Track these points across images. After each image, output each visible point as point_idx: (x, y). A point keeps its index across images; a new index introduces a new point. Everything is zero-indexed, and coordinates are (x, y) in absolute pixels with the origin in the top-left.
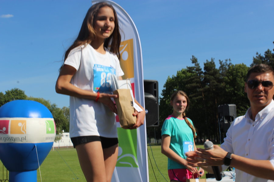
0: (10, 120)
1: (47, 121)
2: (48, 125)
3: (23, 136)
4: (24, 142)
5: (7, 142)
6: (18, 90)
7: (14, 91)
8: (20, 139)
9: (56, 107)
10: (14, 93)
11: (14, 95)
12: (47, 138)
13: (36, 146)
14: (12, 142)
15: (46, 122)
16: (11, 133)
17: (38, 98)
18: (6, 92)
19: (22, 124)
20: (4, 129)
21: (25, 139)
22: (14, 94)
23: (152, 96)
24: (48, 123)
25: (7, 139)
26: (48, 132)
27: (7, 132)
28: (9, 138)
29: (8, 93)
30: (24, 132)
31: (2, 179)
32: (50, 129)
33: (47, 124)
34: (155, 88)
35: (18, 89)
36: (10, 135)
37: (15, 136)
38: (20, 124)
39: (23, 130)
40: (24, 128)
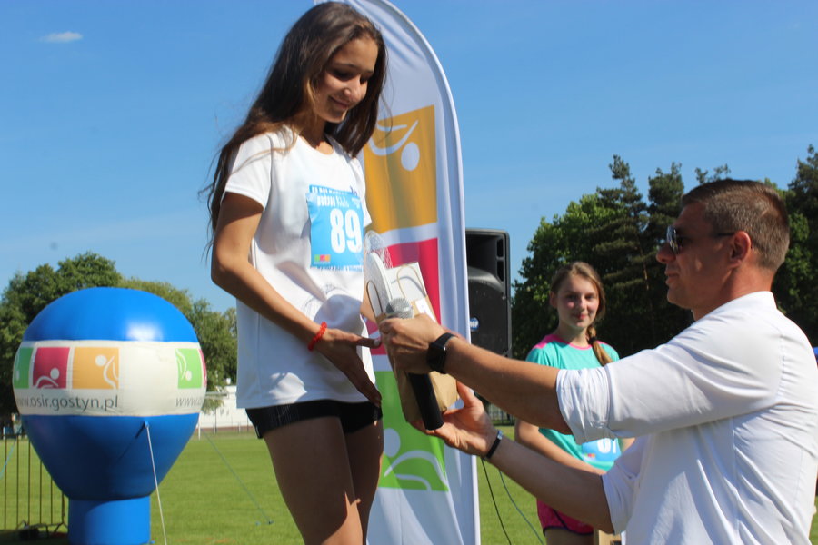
0: (73, 346)
1: (181, 350)
2: (183, 364)
3: (111, 394)
4: (113, 412)
5: (63, 411)
6: (97, 258)
7: (86, 261)
8: (102, 403)
9: (208, 309)
10: (84, 266)
11: (83, 272)
12: (179, 403)
13: (146, 424)
14: (79, 411)
15: (177, 355)
16: (75, 385)
17: (155, 283)
18: (60, 264)
19: (108, 359)
20: (55, 373)
21: (115, 403)
22: (83, 269)
23: (490, 279)
24: (183, 357)
25: (64, 403)
26: (183, 384)
27: (61, 382)
28: (68, 402)
29: (65, 267)
30: (113, 384)
31: (49, 523)
32: (189, 376)
33: (181, 359)
34: (500, 254)
35: (95, 255)
36: (71, 390)
37: (85, 394)
38: (100, 361)
39: (110, 376)
40: (113, 373)
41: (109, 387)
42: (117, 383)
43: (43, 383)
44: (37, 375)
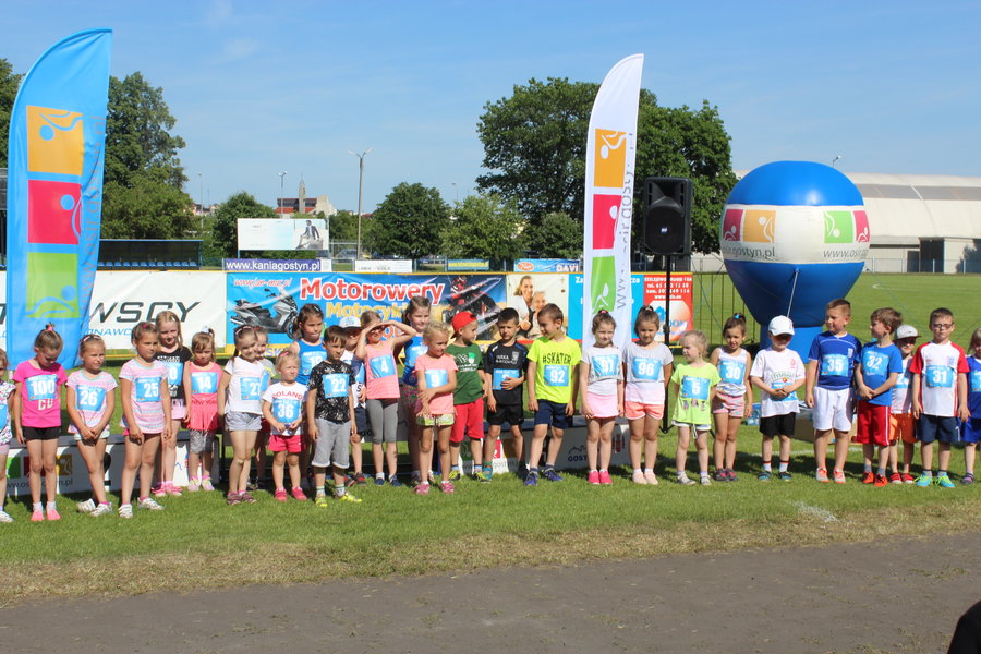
0: (746, 209)
1: (829, 212)
2: (831, 222)
3: (768, 246)
4: (771, 260)
5: (740, 258)
8: (763, 253)
12: (827, 254)
13: (796, 270)
14: (749, 259)
15: (827, 216)
16: (745, 240)
19: (767, 221)
20: (734, 229)
21: (773, 253)
23: (676, 205)
24: (830, 217)
25: (739, 252)
26: (829, 239)
27: (737, 237)
28: (746, 251)
32: (837, 233)
33: (829, 219)
36: (743, 243)
37: (753, 245)
38: (762, 221)
39: (769, 233)
40: (771, 229)
41: (769, 241)
42: (773, 238)
43: (728, 236)
44: (725, 231)
